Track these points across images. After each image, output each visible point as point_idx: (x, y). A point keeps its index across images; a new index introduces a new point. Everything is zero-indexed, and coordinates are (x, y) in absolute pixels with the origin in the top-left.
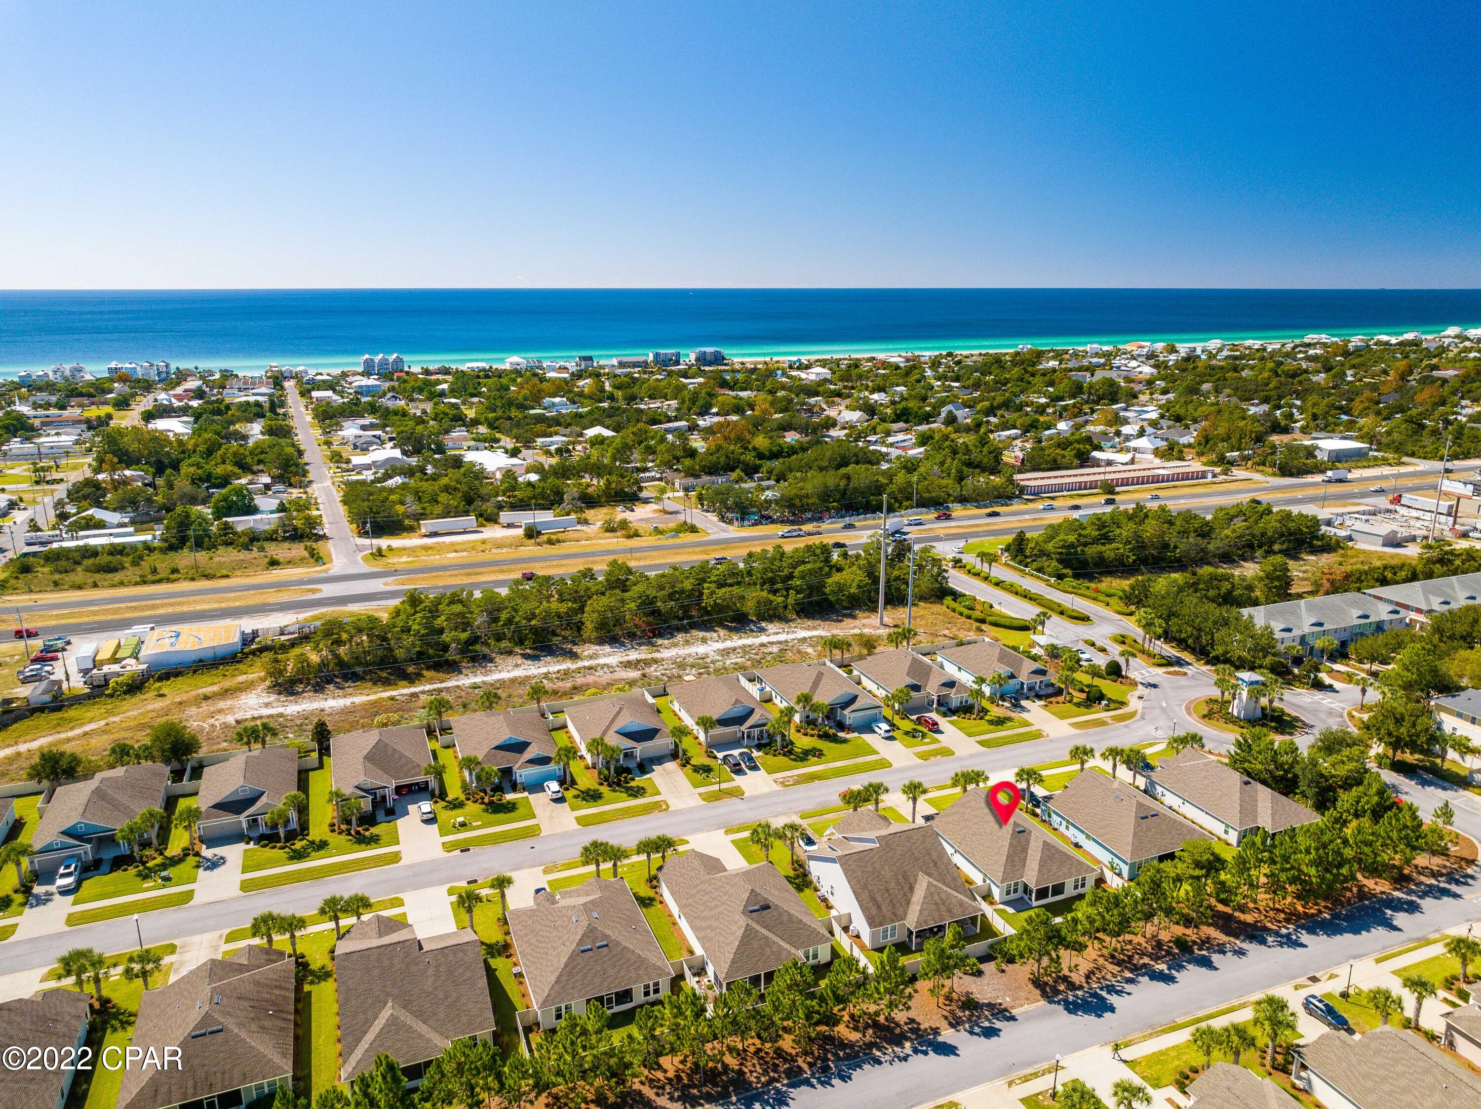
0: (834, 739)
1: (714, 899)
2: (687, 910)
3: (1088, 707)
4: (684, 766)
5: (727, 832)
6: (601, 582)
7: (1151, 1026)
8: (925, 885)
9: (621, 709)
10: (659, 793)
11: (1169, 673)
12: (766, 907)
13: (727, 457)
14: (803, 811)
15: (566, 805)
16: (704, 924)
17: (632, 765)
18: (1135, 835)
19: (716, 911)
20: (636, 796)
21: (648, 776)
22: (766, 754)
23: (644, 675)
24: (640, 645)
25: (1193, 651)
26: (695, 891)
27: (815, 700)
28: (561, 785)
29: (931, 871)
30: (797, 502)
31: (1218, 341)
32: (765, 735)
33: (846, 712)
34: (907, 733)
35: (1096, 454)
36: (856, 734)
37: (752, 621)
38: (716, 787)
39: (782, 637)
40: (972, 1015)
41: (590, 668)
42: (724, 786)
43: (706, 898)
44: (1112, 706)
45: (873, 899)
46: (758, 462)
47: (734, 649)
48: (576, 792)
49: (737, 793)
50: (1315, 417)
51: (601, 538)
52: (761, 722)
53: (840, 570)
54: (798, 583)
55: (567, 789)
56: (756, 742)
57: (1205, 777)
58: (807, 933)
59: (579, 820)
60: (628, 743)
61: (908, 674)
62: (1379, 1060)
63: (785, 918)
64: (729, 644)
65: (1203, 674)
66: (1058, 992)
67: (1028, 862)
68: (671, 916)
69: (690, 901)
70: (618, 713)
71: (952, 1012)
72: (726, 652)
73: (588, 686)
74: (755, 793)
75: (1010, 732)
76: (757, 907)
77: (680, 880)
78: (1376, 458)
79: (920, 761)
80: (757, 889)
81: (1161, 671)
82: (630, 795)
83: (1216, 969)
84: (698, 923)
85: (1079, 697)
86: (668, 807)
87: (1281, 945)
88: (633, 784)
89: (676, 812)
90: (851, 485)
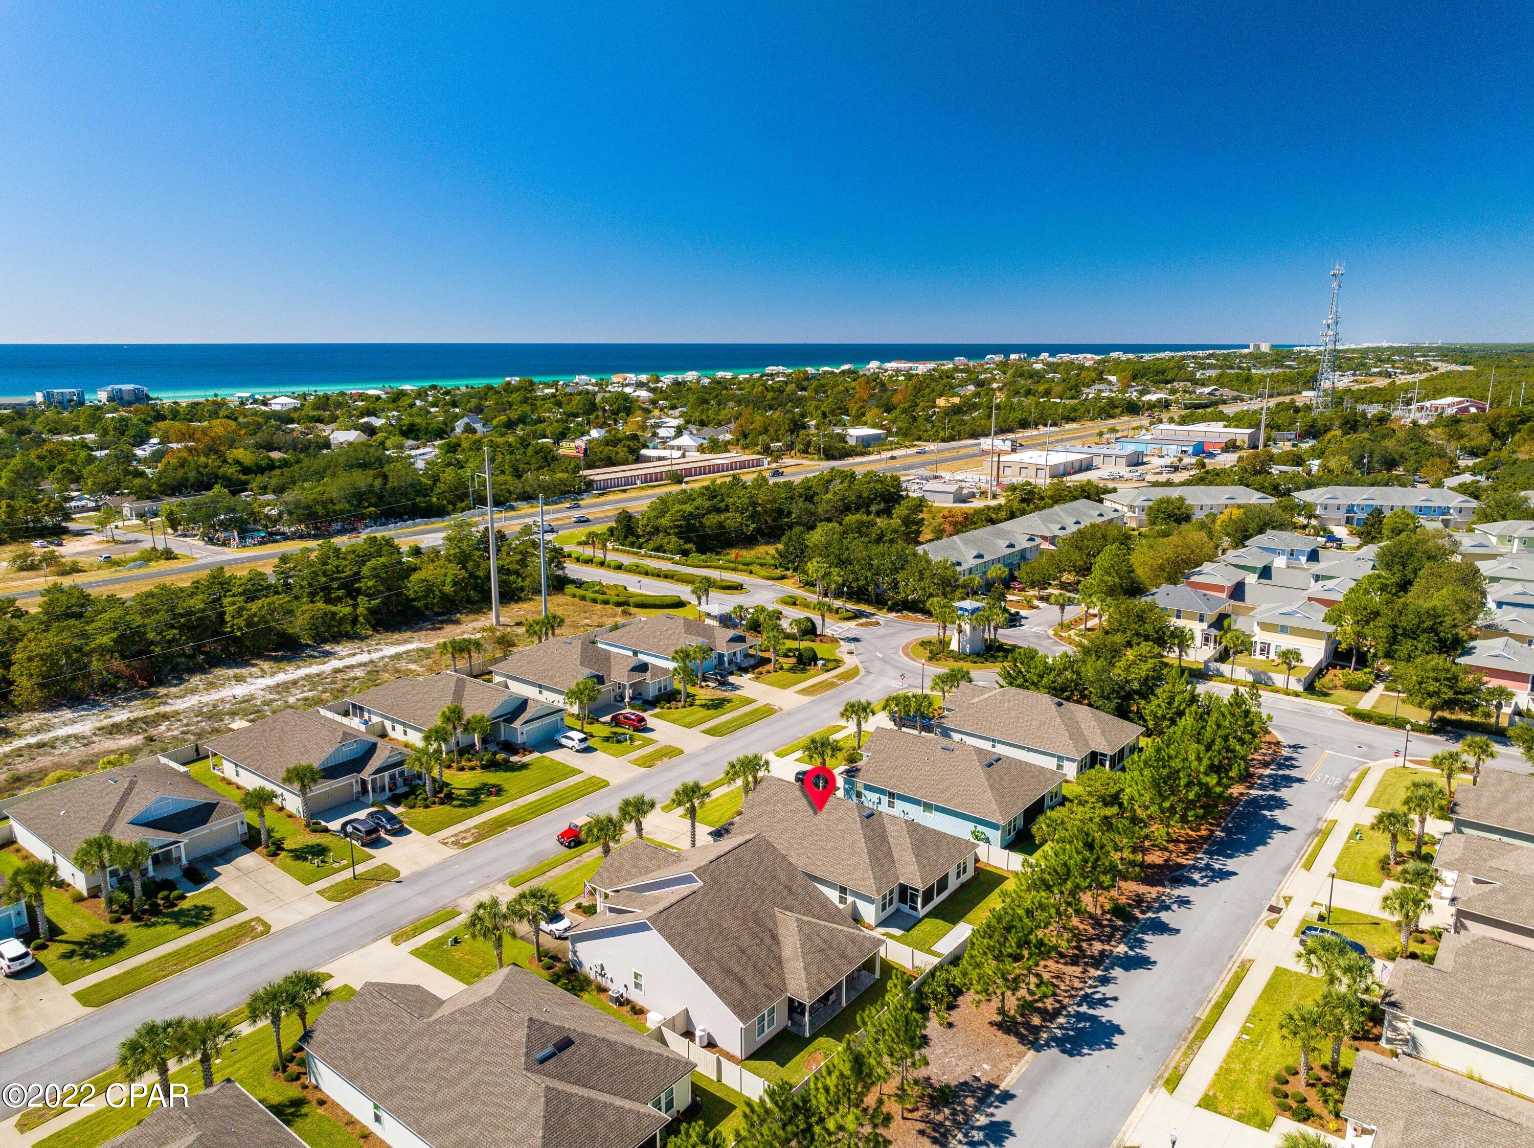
0: (508, 767)
1: (453, 1060)
2: (397, 1101)
3: (804, 670)
4: (275, 855)
5: (396, 941)
6: (34, 618)
7: (1181, 1037)
8: (794, 926)
9: (133, 784)
10: (241, 909)
11: (862, 625)
12: (565, 1044)
13: (199, 472)
14: (509, 875)
15: (47, 978)
16: (447, 1117)
17: (173, 873)
18: (992, 788)
19: (465, 1084)
20: (196, 925)
21: (210, 886)
22: (412, 807)
23: (151, 739)
24: (129, 700)
25: (868, 602)
26: (403, 1058)
27: (468, 715)
28: (27, 943)
29: (788, 902)
30: (319, 509)
31: (694, 373)
32: (400, 781)
33: (517, 724)
34: (607, 739)
35: (644, 452)
36: (536, 755)
37: (308, 646)
38: (347, 874)
39: (365, 658)
40: (954, 1113)
41: (41, 745)
42: (360, 869)
43: (432, 1065)
44: (831, 665)
45: (728, 972)
46: (243, 478)
47: (295, 683)
48: (67, 948)
49: (386, 875)
50: (824, 415)
51: (13, 580)
52: (391, 761)
53: (415, 569)
54: (370, 584)
55: (43, 947)
56: (388, 794)
57: (1009, 709)
58: (649, 1067)
59: (83, 997)
60: (157, 838)
61: (582, 664)
62: (1494, 980)
63: (604, 1053)
64: (281, 677)
65: (892, 620)
66: (1036, 1030)
67: (896, 856)
68: (352, 1122)
69: (399, 1080)
70: (128, 791)
71: (925, 1119)
72: (284, 688)
73: (43, 772)
74: (417, 868)
75: (735, 714)
76: (549, 1050)
77: (362, 1045)
78: (891, 443)
79: (644, 770)
80: (536, 1015)
81: (852, 624)
82: (185, 925)
83: (1177, 931)
84: (433, 1119)
85: (788, 662)
86: (267, 927)
87: (1212, 879)
88: (185, 905)
89: (287, 932)
90: (390, 485)
